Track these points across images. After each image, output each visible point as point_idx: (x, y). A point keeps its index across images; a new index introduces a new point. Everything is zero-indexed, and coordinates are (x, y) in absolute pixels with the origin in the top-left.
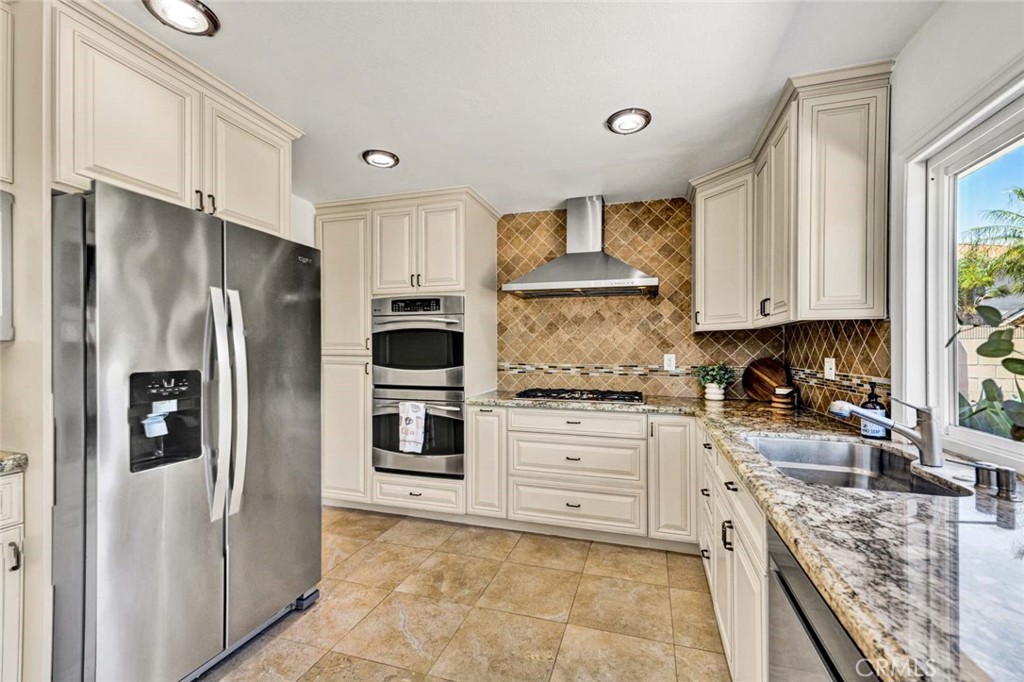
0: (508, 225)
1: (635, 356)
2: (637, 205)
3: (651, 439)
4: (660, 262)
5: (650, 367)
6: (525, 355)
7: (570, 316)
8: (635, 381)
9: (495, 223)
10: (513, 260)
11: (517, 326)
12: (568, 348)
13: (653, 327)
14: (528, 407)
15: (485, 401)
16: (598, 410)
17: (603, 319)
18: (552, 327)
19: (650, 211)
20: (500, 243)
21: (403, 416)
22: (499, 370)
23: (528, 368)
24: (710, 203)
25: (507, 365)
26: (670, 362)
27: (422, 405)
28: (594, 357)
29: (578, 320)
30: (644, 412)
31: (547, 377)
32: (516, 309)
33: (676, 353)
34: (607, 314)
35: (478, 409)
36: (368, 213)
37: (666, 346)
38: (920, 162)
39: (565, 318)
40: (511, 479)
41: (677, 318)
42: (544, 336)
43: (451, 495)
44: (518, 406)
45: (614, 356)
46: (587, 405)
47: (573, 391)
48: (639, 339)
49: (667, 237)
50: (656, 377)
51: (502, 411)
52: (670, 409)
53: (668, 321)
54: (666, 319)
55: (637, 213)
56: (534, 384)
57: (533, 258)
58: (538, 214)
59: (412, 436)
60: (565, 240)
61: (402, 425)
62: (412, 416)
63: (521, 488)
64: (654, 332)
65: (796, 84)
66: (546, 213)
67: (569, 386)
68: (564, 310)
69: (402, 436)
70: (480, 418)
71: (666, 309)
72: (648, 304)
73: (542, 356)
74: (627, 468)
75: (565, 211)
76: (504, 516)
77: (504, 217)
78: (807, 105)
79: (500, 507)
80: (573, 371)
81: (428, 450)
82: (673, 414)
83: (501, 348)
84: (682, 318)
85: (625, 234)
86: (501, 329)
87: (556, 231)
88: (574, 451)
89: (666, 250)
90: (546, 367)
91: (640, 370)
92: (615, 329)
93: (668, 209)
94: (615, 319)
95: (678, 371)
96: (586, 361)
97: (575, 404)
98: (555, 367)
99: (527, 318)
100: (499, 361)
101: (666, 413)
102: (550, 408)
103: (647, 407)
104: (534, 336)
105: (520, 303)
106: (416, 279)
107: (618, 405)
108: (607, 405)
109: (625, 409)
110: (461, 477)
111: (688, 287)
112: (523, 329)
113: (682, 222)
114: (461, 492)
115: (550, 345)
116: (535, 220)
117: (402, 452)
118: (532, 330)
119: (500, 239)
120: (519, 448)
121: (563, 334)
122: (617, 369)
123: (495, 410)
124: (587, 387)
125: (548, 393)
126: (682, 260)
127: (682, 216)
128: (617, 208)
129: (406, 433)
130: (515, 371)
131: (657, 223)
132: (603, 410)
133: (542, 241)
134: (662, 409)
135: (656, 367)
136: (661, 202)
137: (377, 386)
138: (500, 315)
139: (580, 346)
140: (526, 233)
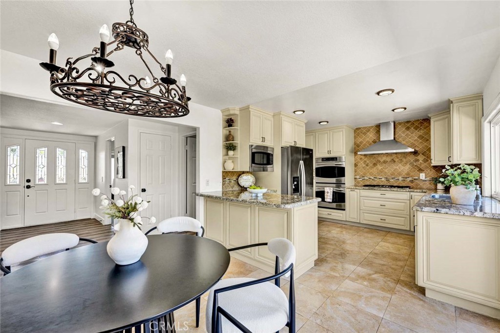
0: (358, 131)
1: (408, 174)
2: (408, 122)
3: (411, 200)
4: (418, 141)
5: (414, 178)
6: (365, 174)
7: (382, 161)
8: (408, 183)
9: (353, 131)
10: (360, 143)
11: (361, 164)
12: (381, 171)
13: (415, 164)
14: (367, 189)
15: (352, 187)
16: (392, 191)
17: (395, 162)
18: (375, 165)
19: (414, 124)
20: (355, 137)
21: (326, 191)
22: (355, 179)
23: (366, 178)
24: (436, 123)
25: (358, 177)
26: (422, 176)
27: (332, 188)
28: (392, 175)
29: (385, 162)
30: (409, 191)
31: (373, 181)
32: (361, 159)
33: (425, 173)
34: (396, 160)
35: (350, 190)
36: (314, 133)
37: (421, 170)
38: (488, 122)
39: (380, 162)
40: (361, 211)
41: (425, 161)
42: (372, 168)
43: (341, 215)
44: (364, 189)
45: (400, 174)
46: (387, 189)
47: (383, 186)
48: (409, 168)
49: (421, 133)
50: (416, 181)
51: (358, 190)
52: (419, 191)
53: (421, 162)
54: (421, 161)
55: (408, 125)
56: (368, 183)
57: (368, 142)
58: (369, 127)
59: (329, 197)
60: (380, 135)
61: (326, 194)
62: (329, 191)
63: (365, 214)
64: (416, 166)
65: (451, 100)
66: (372, 127)
67: (382, 184)
68: (379, 159)
69: (326, 197)
70: (350, 192)
71: (421, 158)
72: (414, 156)
73: (371, 174)
74: (402, 209)
75: (380, 126)
76: (359, 222)
77: (356, 129)
78: (455, 105)
79: (357, 219)
80: (383, 179)
81: (333, 201)
82: (420, 192)
83: (355, 172)
84: (428, 161)
85: (404, 132)
86: (356, 165)
87: (376, 132)
88: (383, 203)
89: (421, 137)
90: (373, 178)
91: (410, 179)
92: (400, 165)
93: (421, 123)
94: (400, 161)
95: (426, 179)
96: (388, 176)
97: (384, 189)
98: (376, 178)
99: (365, 161)
100: (355, 176)
101: (417, 192)
102: (375, 190)
103: (410, 190)
104: (368, 167)
105: (363, 157)
106: (329, 152)
107: (399, 189)
108: (395, 189)
109: (402, 190)
110: (344, 210)
111: (429, 150)
112: (364, 165)
113: (427, 127)
114: (344, 214)
115: (374, 170)
116: (368, 129)
117: (326, 202)
118: (367, 165)
119: (355, 136)
120: (364, 202)
121: (379, 167)
122: (400, 178)
123: (355, 190)
124: (389, 184)
125: (374, 186)
126: (427, 140)
127: (427, 125)
128: (400, 124)
129: (327, 196)
130: (361, 179)
131: (416, 128)
132: (394, 191)
133: (371, 136)
134: (415, 191)
135: (417, 178)
136: (418, 120)
137: (316, 183)
138: (355, 161)
139: (386, 171)
140: (365, 134)
